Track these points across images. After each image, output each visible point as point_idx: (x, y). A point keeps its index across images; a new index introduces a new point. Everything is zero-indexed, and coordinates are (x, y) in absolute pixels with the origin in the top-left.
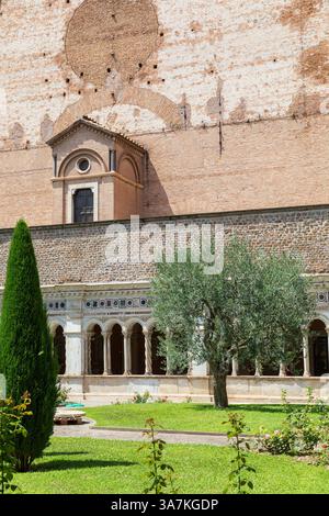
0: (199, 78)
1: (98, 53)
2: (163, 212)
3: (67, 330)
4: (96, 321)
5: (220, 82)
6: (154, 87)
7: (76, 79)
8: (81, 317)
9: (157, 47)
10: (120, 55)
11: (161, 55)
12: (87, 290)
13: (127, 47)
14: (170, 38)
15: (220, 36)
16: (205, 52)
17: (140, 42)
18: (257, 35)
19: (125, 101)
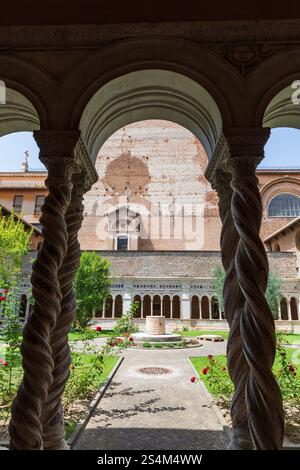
0: (165, 196)
1: (122, 181)
2: (149, 248)
3: (124, 297)
4: (138, 294)
5: (174, 199)
6: (146, 198)
7: (110, 190)
8: (131, 291)
9: (148, 182)
10: (131, 183)
11: (149, 185)
12: (136, 280)
13: (135, 181)
14: (153, 179)
15: (174, 182)
16: (168, 187)
17: (140, 180)
18: (189, 184)
19: (133, 202)
